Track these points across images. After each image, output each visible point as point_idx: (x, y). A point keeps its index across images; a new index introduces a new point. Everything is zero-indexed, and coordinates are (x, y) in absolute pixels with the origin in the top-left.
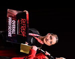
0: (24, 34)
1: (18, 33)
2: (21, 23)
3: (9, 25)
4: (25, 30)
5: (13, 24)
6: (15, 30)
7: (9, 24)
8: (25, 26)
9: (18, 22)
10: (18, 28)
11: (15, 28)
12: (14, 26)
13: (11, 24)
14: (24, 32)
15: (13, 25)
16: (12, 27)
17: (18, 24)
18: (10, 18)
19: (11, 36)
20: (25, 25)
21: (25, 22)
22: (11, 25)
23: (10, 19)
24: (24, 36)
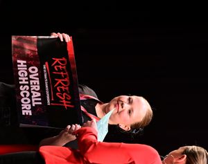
0: (66, 100)
1: (49, 101)
2: (56, 71)
3: (20, 83)
4: (67, 88)
5: (31, 77)
6: (39, 94)
7: (22, 81)
8: (65, 76)
9: (45, 68)
10: (47, 86)
11: (38, 89)
12: (36, 84)
13: (27, 79)
14: (66, 96)
15: (31, 82)
16: (30, 88)
17: (45, 76)
18: (22, 62)
19: (31, 114)
20: (67, 73)
21: (64, 67)
22: (26, 81)
23: (22, 65)
24: (66, 105)
